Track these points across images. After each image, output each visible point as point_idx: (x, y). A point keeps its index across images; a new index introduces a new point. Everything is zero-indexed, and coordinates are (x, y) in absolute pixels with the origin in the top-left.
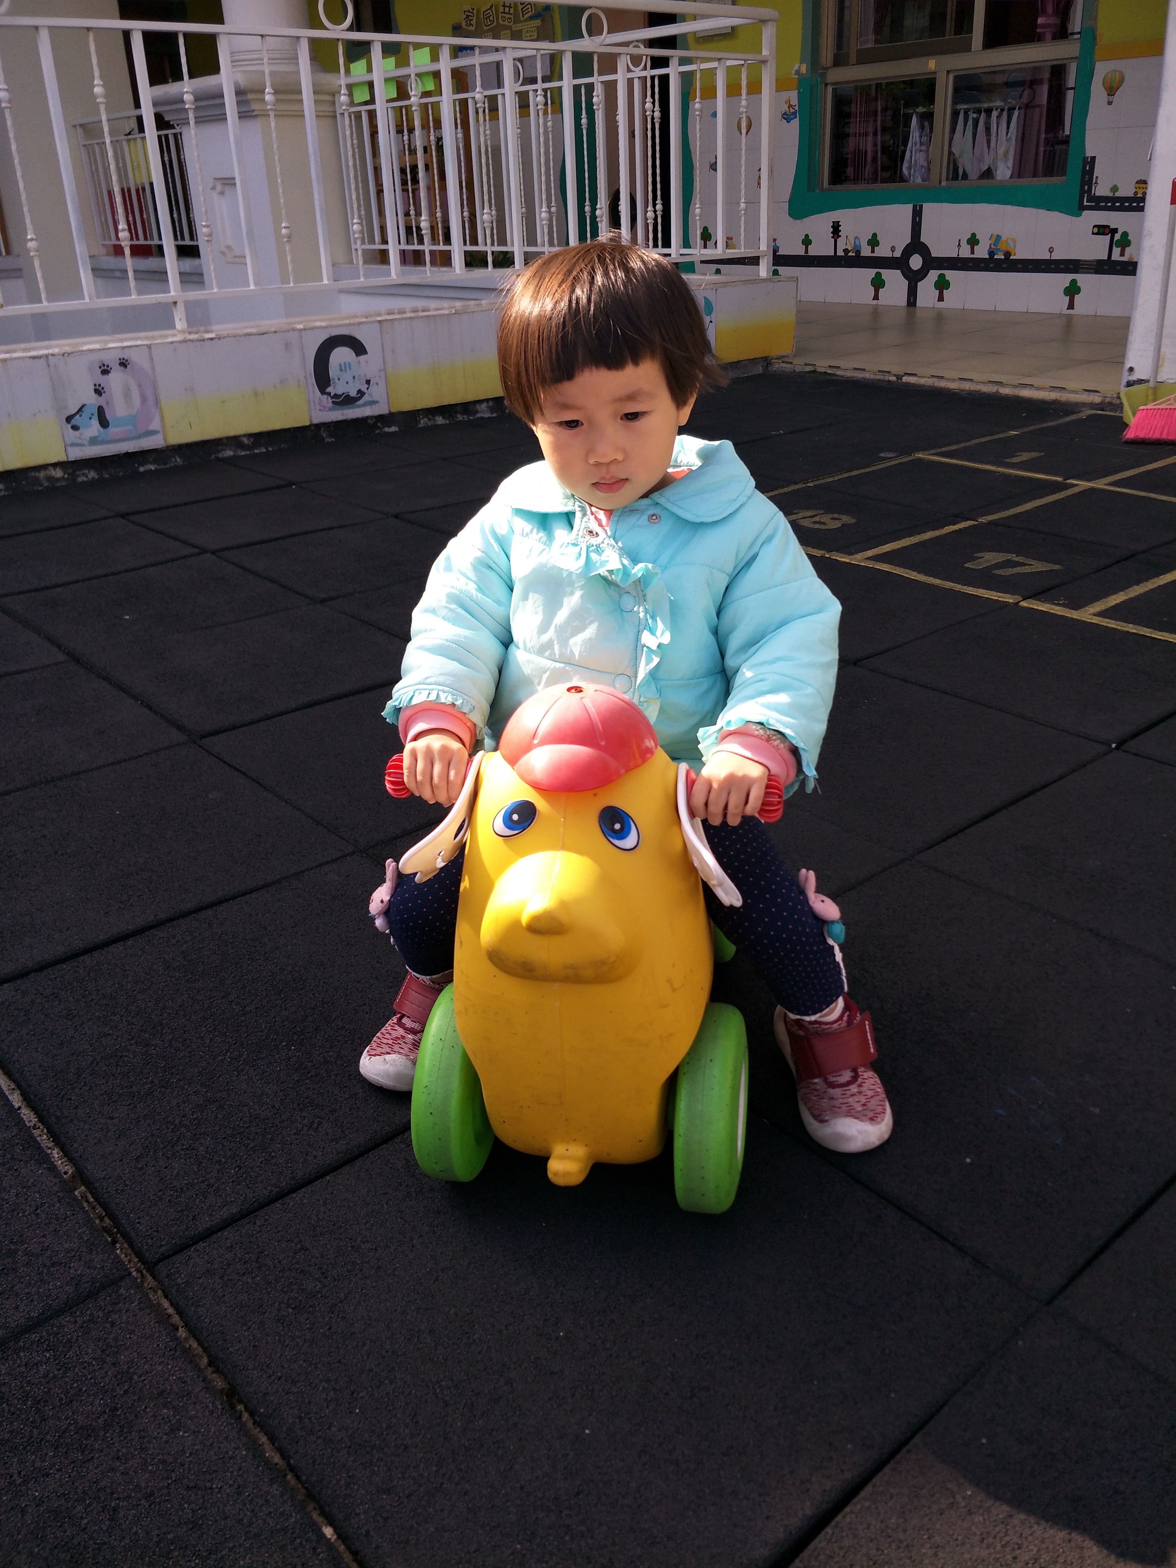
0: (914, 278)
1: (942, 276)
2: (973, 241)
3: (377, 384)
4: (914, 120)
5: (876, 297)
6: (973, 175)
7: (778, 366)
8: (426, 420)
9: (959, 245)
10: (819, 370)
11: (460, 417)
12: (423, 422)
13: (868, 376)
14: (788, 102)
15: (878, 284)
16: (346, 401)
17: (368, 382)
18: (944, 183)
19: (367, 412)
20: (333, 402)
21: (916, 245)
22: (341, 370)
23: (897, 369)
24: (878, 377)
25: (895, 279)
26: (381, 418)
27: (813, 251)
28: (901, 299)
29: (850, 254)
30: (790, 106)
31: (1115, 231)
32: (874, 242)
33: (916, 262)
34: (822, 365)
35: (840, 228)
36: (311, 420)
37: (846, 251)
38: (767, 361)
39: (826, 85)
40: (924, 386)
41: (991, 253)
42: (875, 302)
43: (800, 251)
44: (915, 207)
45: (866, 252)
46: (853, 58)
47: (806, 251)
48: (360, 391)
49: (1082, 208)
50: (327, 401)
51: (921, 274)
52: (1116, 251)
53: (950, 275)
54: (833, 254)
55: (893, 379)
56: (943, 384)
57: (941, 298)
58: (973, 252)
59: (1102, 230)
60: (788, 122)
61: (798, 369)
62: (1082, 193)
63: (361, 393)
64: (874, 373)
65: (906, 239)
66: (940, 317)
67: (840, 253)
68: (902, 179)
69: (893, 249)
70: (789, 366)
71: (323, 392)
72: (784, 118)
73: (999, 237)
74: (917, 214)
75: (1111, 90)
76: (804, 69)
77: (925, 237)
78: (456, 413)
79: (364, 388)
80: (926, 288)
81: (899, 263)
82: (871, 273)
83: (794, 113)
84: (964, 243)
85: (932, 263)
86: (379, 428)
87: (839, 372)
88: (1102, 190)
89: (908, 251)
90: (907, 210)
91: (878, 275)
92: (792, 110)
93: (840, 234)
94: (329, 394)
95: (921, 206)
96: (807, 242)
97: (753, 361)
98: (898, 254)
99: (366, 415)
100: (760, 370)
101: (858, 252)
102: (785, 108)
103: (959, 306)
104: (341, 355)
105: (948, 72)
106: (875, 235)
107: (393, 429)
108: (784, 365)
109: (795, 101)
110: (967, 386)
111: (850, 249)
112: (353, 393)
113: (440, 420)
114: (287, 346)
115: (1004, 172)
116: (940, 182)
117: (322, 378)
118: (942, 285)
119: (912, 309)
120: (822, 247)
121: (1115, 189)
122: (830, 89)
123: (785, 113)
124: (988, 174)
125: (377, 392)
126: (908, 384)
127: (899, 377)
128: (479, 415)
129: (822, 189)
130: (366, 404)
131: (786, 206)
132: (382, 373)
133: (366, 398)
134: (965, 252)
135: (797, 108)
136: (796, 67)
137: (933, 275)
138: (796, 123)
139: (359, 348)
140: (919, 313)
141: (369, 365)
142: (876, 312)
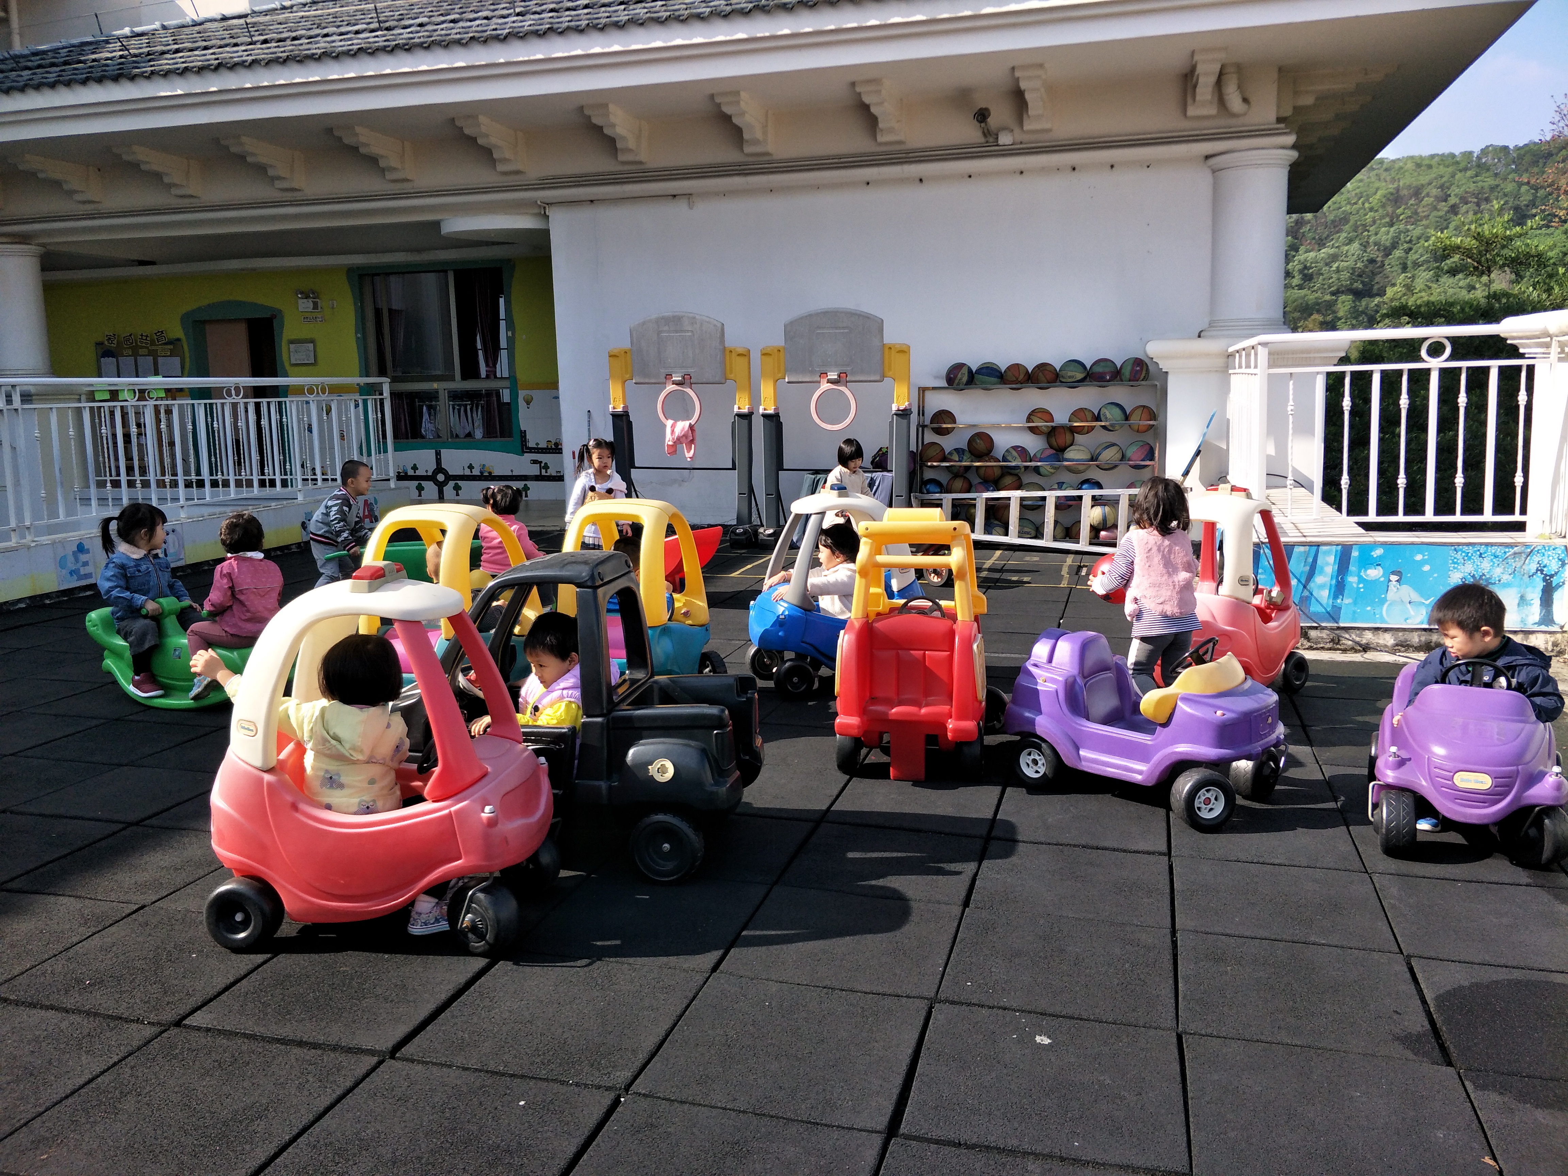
0: (441, 485)
1: (457, 484)
4: (425, 408)
5: (420, 495)
6: (462, 436)
9: (463, 469)
15: (421, 489)
21: (439, 469)
25: (430, 486)
28: (435, 496)
29: (402, 474)
31: (541, 462)
32: (415, 468)
33: (441, 477)
41: (481, 472)
42: (420, 498)
44: (435, 451)
45: (411, 472)
49: (523, 452)
51: (445, 483)
52: (543, 471)
53: (460, 483)
57: (458, 495)
58: (471, 472)
59: (535, 462)
62: (522, 446)
65: (434, 466)
67: (396, 474)
68: (423, 437)
69: (427, 471)
73: (484, 465)
74: (438, 454)
75: (528, 403)
77: (444, 466)
80: (449, 490)
81: (432, 478)
82: (416, 483)
84: (466, 468)
85: (449, 478)
88: (531, 444)
89: (436, 472)
90: (432, 452)
91: (421, 484)
95: (439, 451)
98: (430, 473)
101: (406, 473)
103: (468, 498)
105: (444, 389)
106: (415, 465)
111: (402, 471)
115: (479, 434)
116: (448, 439)
118: (457, 488)
121: (537, 444)
124: (469, 435)
134: (467, 472)
137: (451, 484)
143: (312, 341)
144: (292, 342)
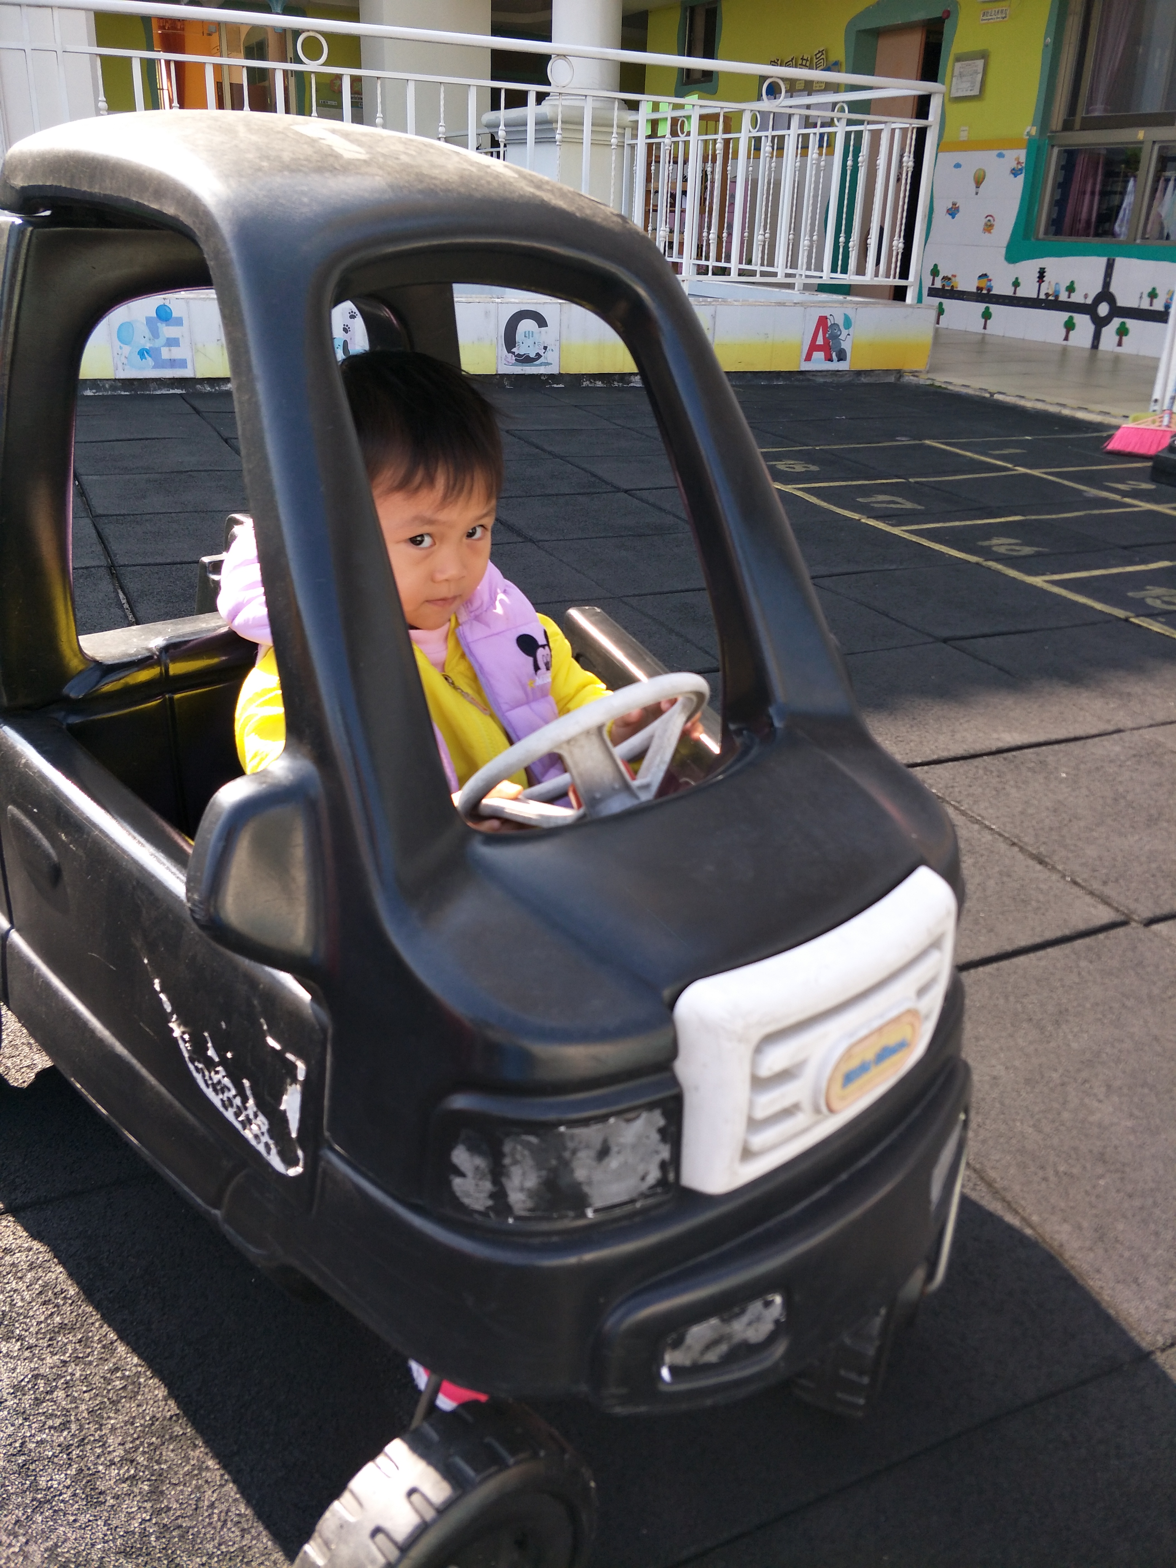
0: (1100, 323)
1: (1123, 324)
2: (1153, 295)
3: (552, 350)
5: (1066, 339)
7: (908, 379)
8: (588, 382)
9: (1141, 297)
10: (937, 384)
11: (616, 384)
12: (586, 384)
13: (970, 391)
14: (1017, 159)
15: (1070, 326)
16: (525, 360)
17: (545, 348)
18: (1138, 241)
19: (542, 370)
20: (516, 360)
21: (1105, 295)
22: (525, 337)
23: (993, 389)
24: (977, 393)
25: (1083, 322)
26: (552, 376)
27: (1021, 293)
28: (1088, 343)
29: (1050, 298)
30: (1019, 163)
32: (1071, 289)
33: (1103, 309)
34: (940, 379)
35: (1045, 274)
36: (497, 371)
37: (1047, 295)
38: (899, 373)
39: (1053, 146)
40: (1008, 403)
41: (1167, 307)
42: (1065, 343)
43: (1008, 291)
44: (1109, 260)
45: (1063, 297)
46: (1077, 125)
47: (1015, 293)
48: (538, 354)
50: (512, 358)
51: (1106, 321)
53: (1131, 323)
54: (1035, 296)
55: (987, 395)
56: (1022, 402)
57: (1120, 344)
58: (1151, 305)
60: (1015, 177)
61: (922, 382)
63: (539, 356)
64: (975, 390)
65: (1099, 289)
66: (1117, 359)
67: (1042, 296)
68: (1114, 235)
69: (1086, 296)
70: (915, 378)
71: (509, 351)
72: (1013, 174)
74: (1110, 266)
76: (1034, 131)
77: (1113, 289)
78: (614, 381)
79: (541, 352)
80: (1109, 333)
81: (1089, 309)
82: (1065, 316)
83: (1021, 170)
84: (1145, 296)
85: (1117, 311)
86: (550, 384)
87: (950, 387)
89: (1099, 299)
90: (1103, 261)
91: (1071, 318)
92: (1020, 167)
93: (1044, 279)
94: (513, 353)
95: (1114, 260)
96: (1016, 284)
97: (887, 372)
98: (1089, 301)
99: (541, 372)
100: (892, 379)
101: (1057, 296)
102: (1014, 164)
103: (1134, 352)
104: (527, 325)
105: (1154, 142)
106: (1072, 283)
107: (561, 386)
108: (912, 378)
109: (1023, 159)
110: (1040, 406)
111: (1050, 292)
112: (532, 355)
113: (599, 384)
114: (487, 314)
116: (1135, 240)
117: (510, 341)
118: (1122, 332)
119: (1094, 351)
120: (1028, 290)
122: (1056, 150)
123: (1014, 169)
125: (550, 356)
126: (997, 401)
127: (992, 394)
128: (632, 385)
129: (1037, 239)
130: (541, 365)
131: (1004, 251)
132: (558, 344)
133: (541, 360)
134: (1145, 305)
135: (1024, 165)
136: (1028, 129)
137: (1116, 322)
138: (1021, 178)
139: (541, 322)
140: (1100, 355)
141: (547, 336)
142: (1064, 351)
143: (984, 55)
144: (958, 59)
